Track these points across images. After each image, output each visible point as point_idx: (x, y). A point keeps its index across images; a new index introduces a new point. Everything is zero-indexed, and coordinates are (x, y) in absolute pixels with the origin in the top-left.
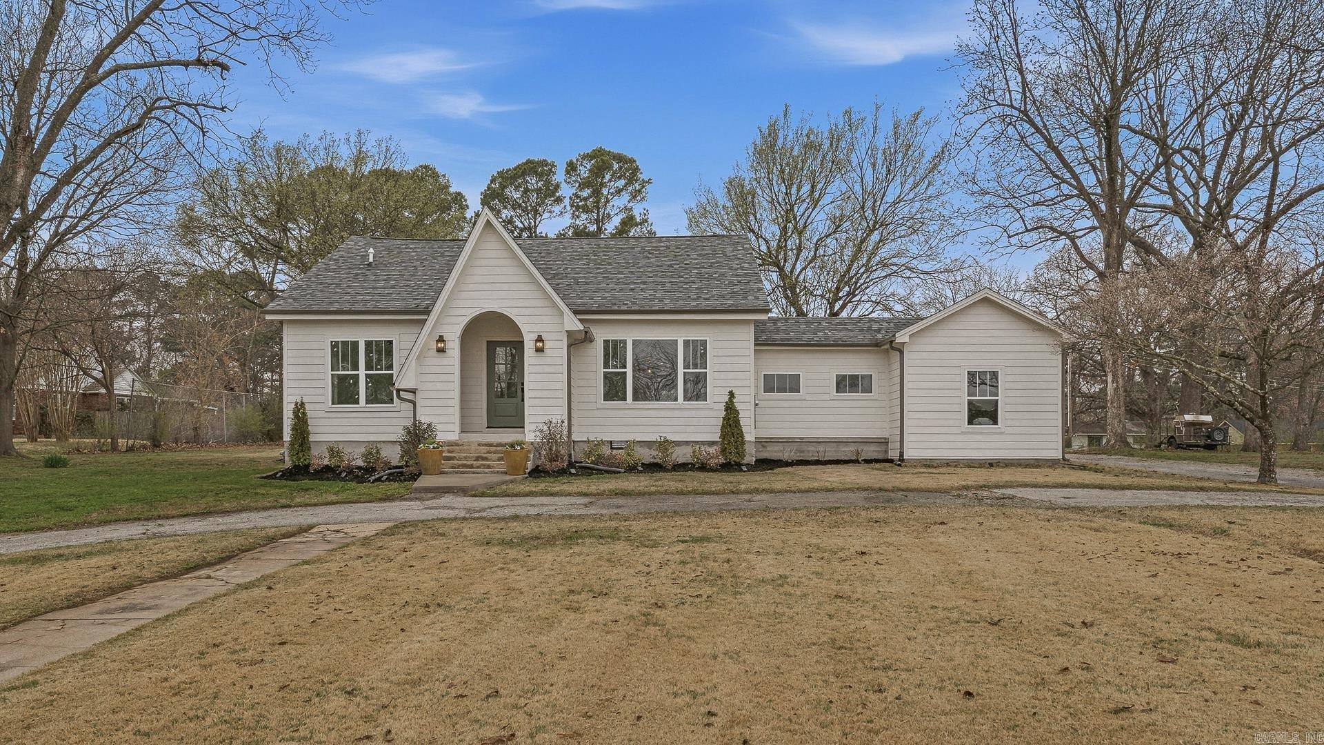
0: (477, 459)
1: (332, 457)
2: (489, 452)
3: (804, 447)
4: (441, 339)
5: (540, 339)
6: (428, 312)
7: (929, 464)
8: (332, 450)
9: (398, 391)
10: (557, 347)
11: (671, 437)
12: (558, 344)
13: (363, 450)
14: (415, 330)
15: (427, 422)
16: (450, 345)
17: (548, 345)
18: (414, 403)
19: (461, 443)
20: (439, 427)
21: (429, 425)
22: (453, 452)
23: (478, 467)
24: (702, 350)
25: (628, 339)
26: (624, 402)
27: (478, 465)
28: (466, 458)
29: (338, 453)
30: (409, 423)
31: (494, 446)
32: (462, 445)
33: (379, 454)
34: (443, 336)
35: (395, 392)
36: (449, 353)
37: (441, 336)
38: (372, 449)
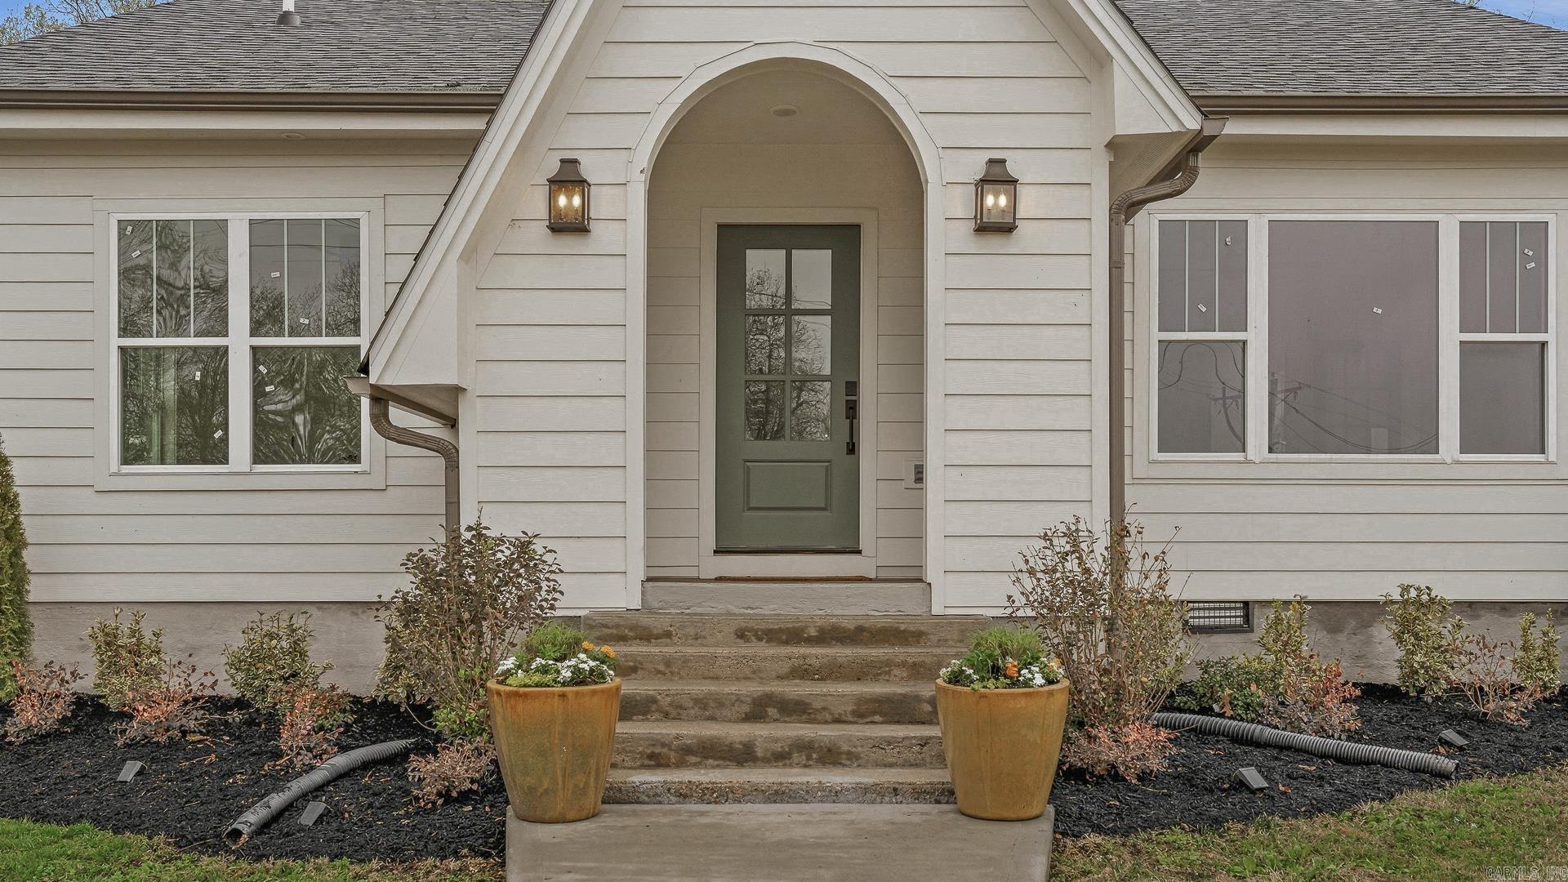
1: (112, 666)
2: (802, 673)
4: (568, 177)
5: (997, 176)
6: (488, 105)
8: (108, 641)
9: (382, 397)
10: (1068, 209)
12: (1069, 203)
13: (238, 642)
14: (434, 178)
15: (513, 532)
16: (603, 204)
17: (1029, 203)
18: (451, 456)
19: (657, 624)
20: (566, 556)
21: (523, 547)
22: (634, 670)
23: (780, 758)
24: (1530, 259)
25: (1252, 220)
26: (1237, 456)
27: (778, 747)
28: (707, 708)
29: (136, 652)
30: (431, 538)
31: (811, 641)
32: (668, 635)
33: (303, 654)
34: (575, 161)
35: (365, 403)
36: (603, 234)
37: (570, 164)
38: (271, 636)
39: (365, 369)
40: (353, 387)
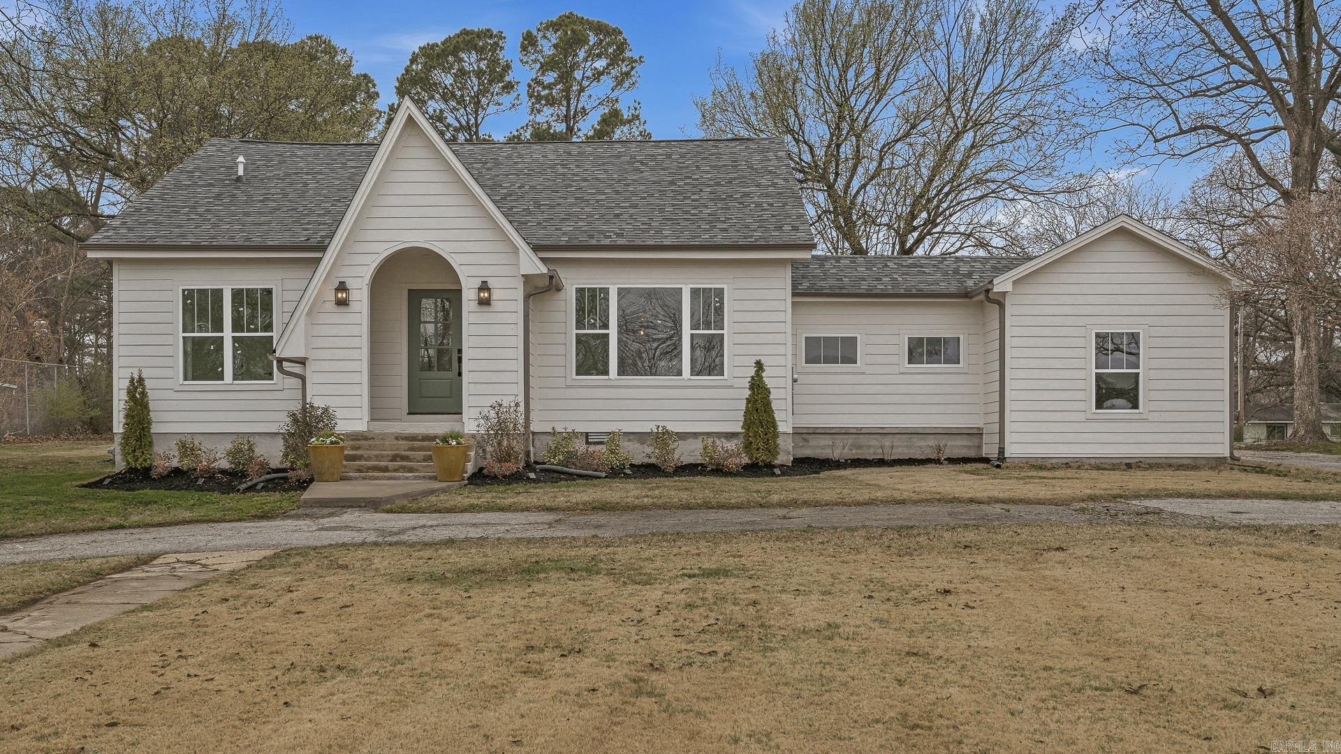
0: (394, 459)
1: (184, 455)
2: (412, 449)
3: (863, 440)
4: (342, 287)
5: (484, 287)
6: (323, 248)
7: (1040, 466)
8: (183, 445)
9: (280, 361)
10: (509, 297)
11: (674, 427)
12: (510, 294)
13: (229, 446)
14: (305, 273)
15: (322, 405)
16: (354, 296)
17: (496, 295)
18: (303, 379)
19: (370, 436)
20: (340, 413)
21: (326, 410)
22: (359, 448)
23: (396, 470)
24: (717, 302)
25: (611, 287)
26: (606, 377)
27: (395, 467)
28: (378, 458)
29: (192, 450)
30: (296, 407)
31: (419, 440)
32: (373, 438)
33: (253, 451)
34: (344, 282)
35: (275, 362)
36: (354, 306)
37: (342, 283)
38: (242, 444)
39: (274, 352)
40: (270, 358)
